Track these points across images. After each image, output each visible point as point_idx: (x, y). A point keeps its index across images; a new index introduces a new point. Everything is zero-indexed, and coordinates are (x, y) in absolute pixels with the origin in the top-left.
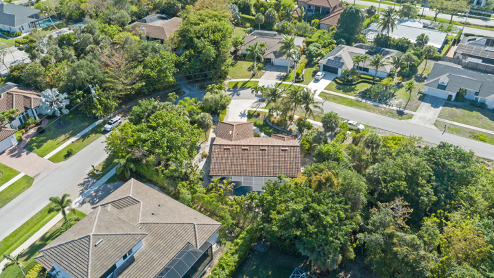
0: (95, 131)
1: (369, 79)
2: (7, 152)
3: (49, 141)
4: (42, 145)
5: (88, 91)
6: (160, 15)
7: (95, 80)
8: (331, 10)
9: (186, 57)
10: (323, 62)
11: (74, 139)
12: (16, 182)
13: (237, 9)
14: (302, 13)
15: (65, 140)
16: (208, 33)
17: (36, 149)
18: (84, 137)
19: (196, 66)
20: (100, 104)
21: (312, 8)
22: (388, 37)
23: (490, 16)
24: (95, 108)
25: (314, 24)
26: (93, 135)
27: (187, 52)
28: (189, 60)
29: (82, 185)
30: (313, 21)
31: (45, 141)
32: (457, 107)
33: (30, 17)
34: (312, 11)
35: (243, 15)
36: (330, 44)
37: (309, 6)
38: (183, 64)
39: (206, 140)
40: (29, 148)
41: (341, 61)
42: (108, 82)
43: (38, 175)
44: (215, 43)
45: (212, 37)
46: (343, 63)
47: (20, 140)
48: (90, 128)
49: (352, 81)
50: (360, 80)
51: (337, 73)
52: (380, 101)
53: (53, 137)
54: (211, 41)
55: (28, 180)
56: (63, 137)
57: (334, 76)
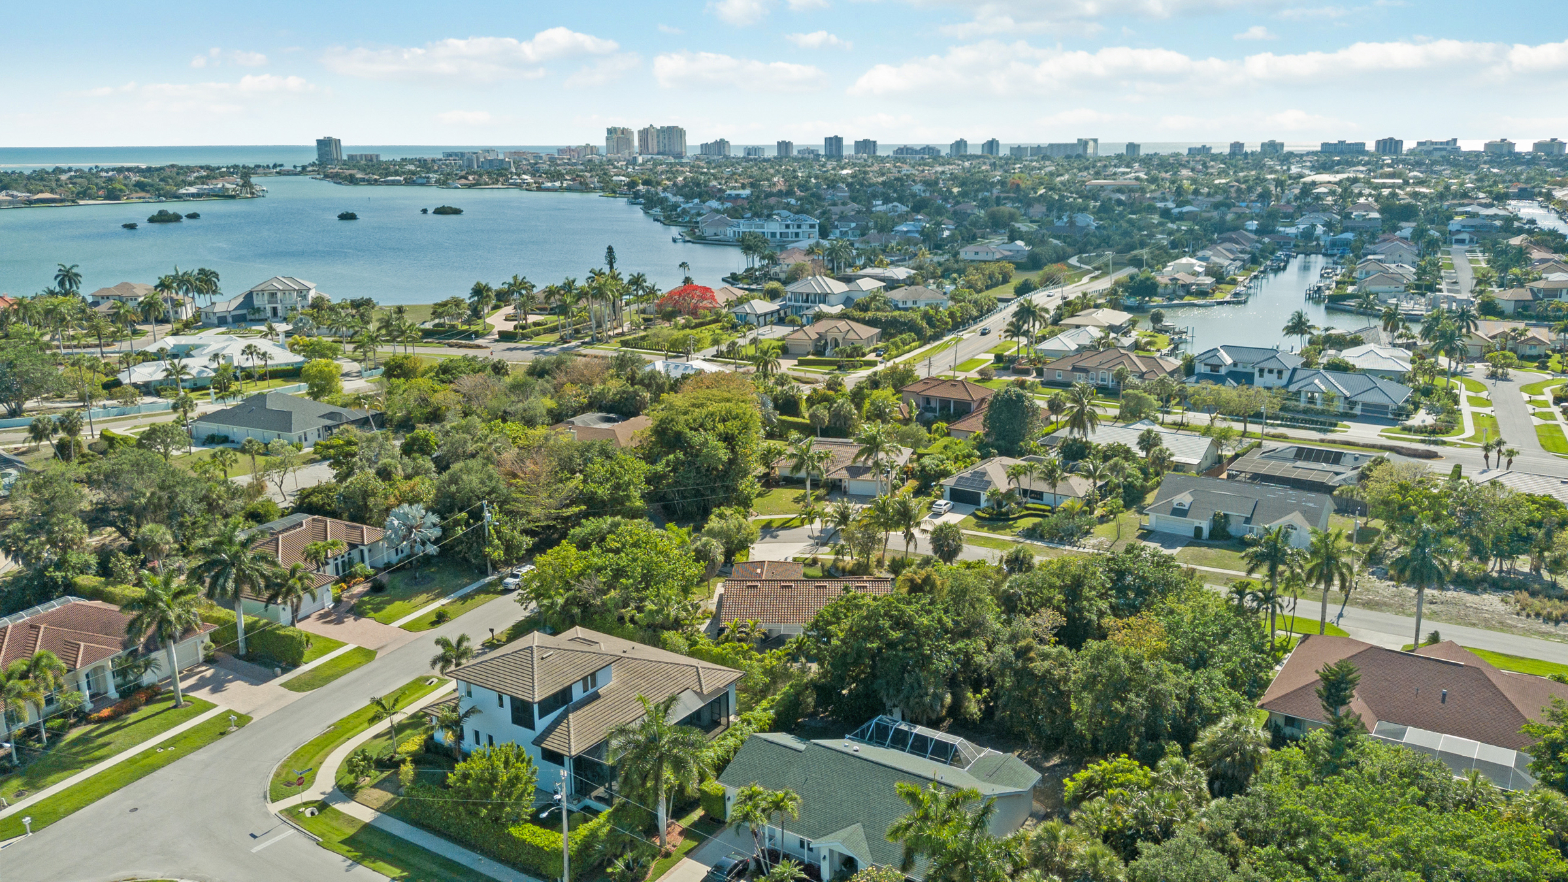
0: (487, 590)
1: (1044, 511)
2: (314, 616)
3: (398, 603)
4: (383, 608)
5: (477, 515)
6: (604, 414)
7: (494, 496)
8: (974, 406)
9: (668, 465)
10: (948, 482)
11: (444, 601)
12: (343, 655)
13: (771, 405)
14: (911, 412)
15: (427, 602)
16: (714, 421)
17: (372, 614)
18: (464, 598)
19: (688, 479)
20: (499, 538)
21: (933, 404)
22: (1087, 442)
23: (1336, 425)
24: (490, 544)
25: (936, 430)
26: (482, 596)
27: (671, 457)
28: (674, 470)
30: (934, 427)
31: (390, 602)
32: (1210, 546)
33: (323, 416)
34: (933, 410)
35: (784, 418)
36: (969, 456)
37: (928, 400)
38: (664, 476)
39: (710, 597)
40: (358, 612)
41: (986, 479)
42: (515, 500)
43: (382, 647)
44: (728, 439)
45: (721, 427)
46: (989, 483)
47: (338, 601)
48: (474, 586)
49: (1007, 514)
50: (1026, 512)
51: (978, 503)
52: (1061, 541)
53: (404, 598)
54: (720, 435)
55: (368, 655)
56: (423, 597)
57: (972, 508)
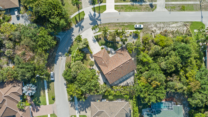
4: (40, 101)
15: (44, 93)
18: (49, 87)
26: (50, 84)
29: (72, 106)
40: (38, 105)
